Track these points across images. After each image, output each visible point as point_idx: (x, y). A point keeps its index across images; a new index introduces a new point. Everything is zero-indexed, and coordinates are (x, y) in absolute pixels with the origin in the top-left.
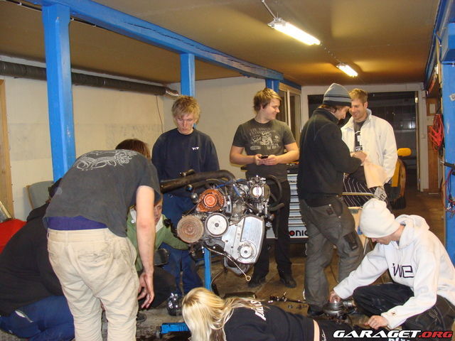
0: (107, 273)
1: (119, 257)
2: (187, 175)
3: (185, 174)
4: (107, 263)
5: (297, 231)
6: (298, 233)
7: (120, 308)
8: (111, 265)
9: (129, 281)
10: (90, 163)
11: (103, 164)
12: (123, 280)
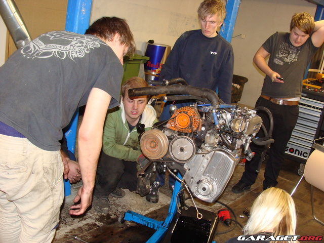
0: (22, 187)
1: (38, 173)
2: (169, 84)
3: (167, 83)
4: (22, 178)
5: (296, 150)
6: (297, 152)
7: (31, 220)
8: (27, 180)
9: (46, 199)
10: (37, 48)
11: (49, 53)
12: (39, 197)
